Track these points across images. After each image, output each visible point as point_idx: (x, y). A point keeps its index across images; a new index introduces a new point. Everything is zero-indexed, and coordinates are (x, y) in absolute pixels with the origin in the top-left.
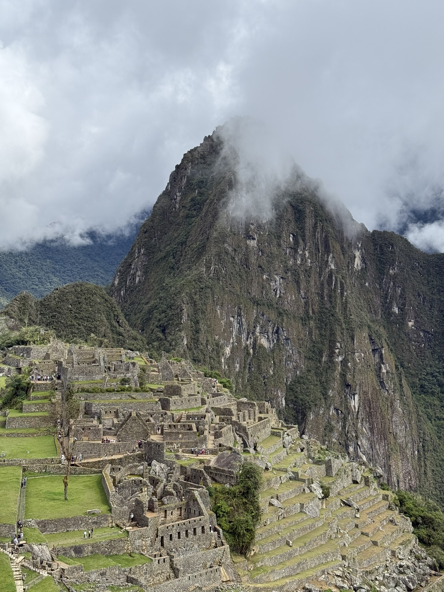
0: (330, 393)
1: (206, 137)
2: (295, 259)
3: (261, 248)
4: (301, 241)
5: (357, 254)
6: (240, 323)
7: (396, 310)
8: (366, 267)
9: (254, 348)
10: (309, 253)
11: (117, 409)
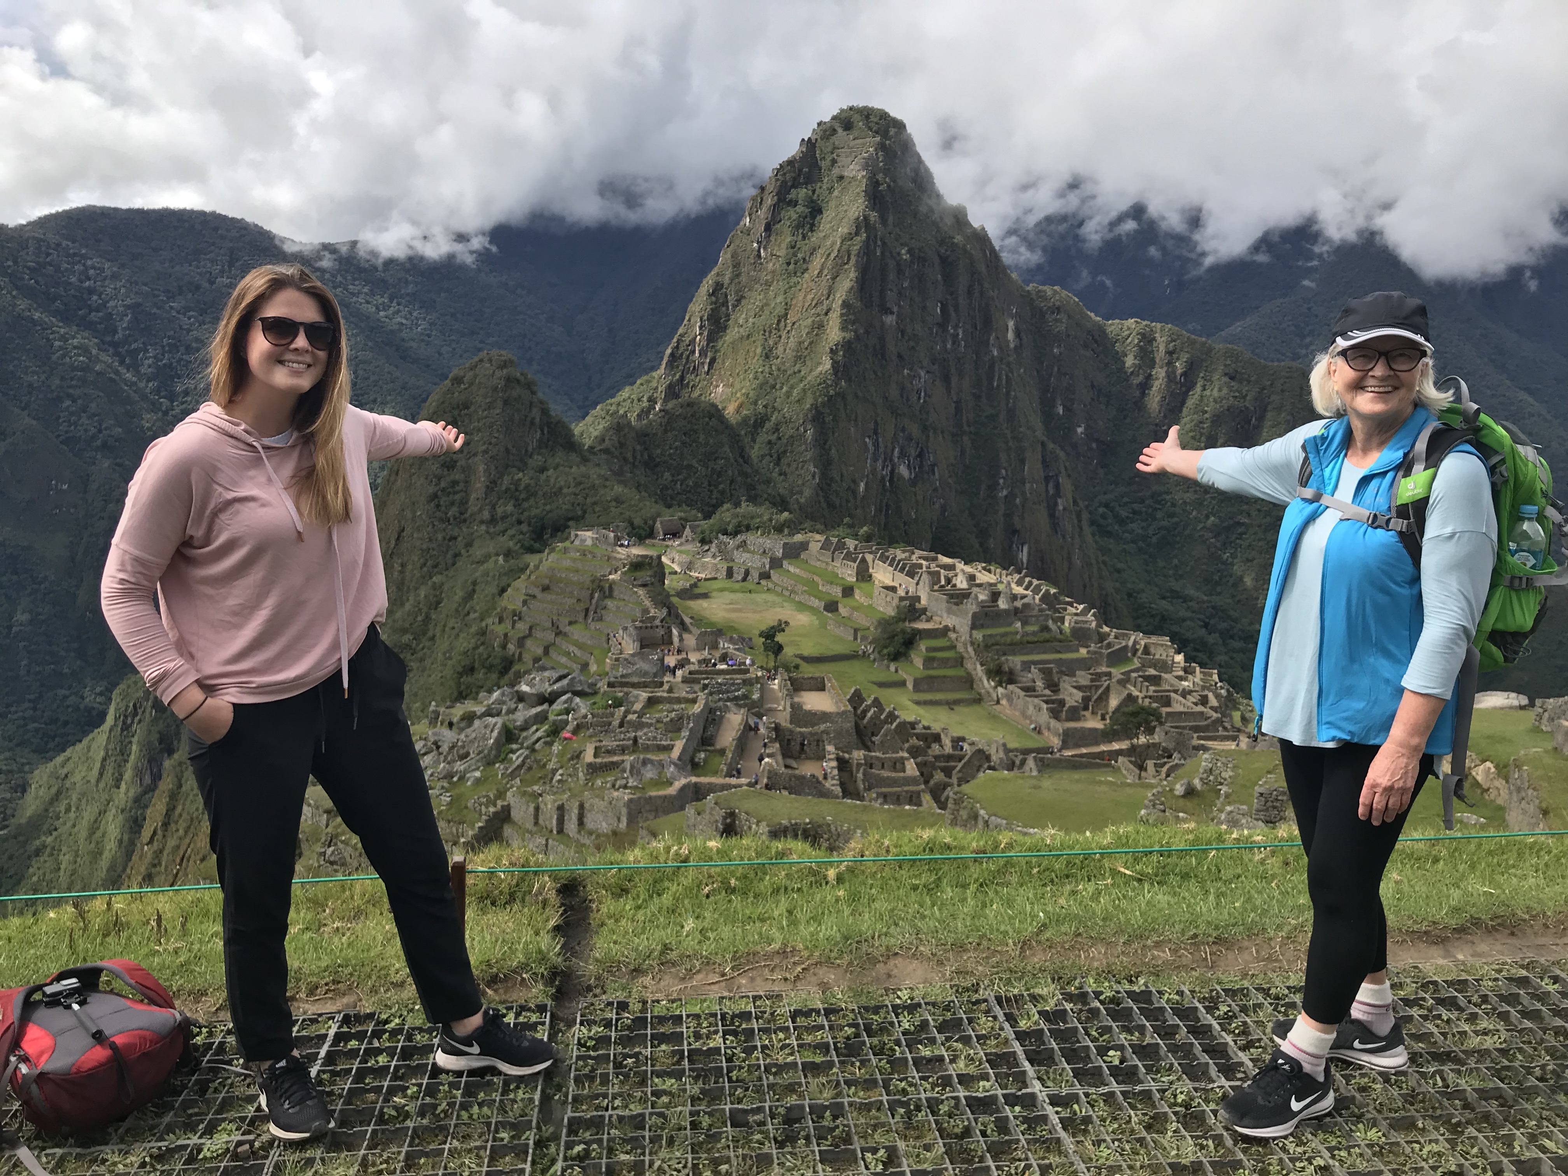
0: (991, 543)
1: (803, 140)
2: (944, 342)
3: (901, 327)
4: (953, 314)
5: (1011, 324)
6: (876, 445)
7: (1060, 410)
8: (1021, 345)
9: (891, 480)
10: (964, 332)
11: (1051, 669)
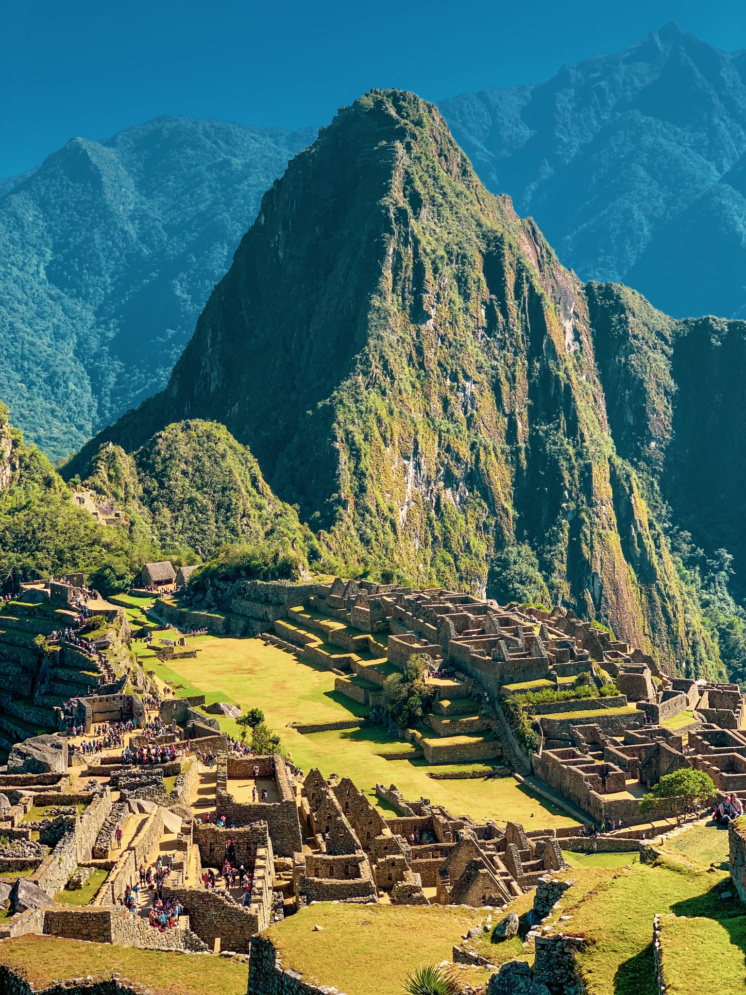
3: (442, 332)
4: (500, 317)
5: (568, 325)
6: (418, 466)
7: (631, 420)
8: (581, 348)
9: (438, 509)
11: (594, 728)
